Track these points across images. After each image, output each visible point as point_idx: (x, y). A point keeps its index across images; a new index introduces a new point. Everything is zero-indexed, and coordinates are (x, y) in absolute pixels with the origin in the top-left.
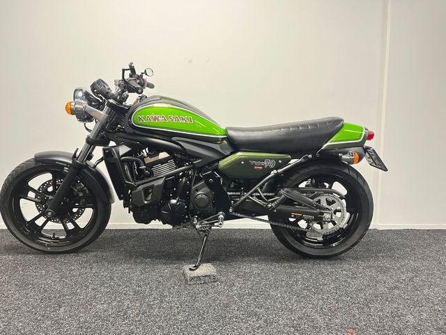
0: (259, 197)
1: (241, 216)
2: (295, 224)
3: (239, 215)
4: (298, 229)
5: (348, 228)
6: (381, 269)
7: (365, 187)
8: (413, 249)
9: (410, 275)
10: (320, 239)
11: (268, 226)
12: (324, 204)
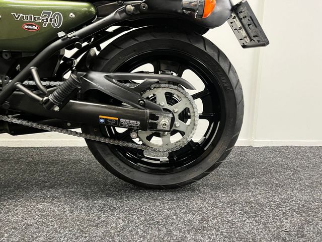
0: (34, 88)
1: (39, 127)
2: (126, 137)
3: (34, 125)
4: (130, 145)
5: (206, 142)
6: (251, 208)
7: (231, 75)
8: (296, 172)
9: (298, 219)
10: (164, 159)
11: (81, 142)
12: (162, 102)
